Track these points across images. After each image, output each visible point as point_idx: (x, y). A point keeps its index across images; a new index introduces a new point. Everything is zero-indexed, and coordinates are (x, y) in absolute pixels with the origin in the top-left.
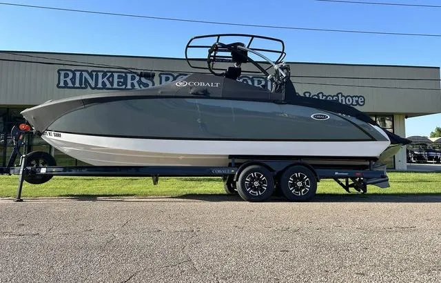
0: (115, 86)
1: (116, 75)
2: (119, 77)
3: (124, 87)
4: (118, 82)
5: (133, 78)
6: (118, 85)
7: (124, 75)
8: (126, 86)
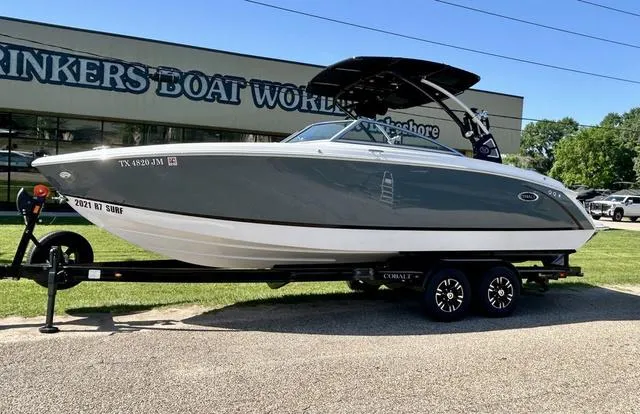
0: (83, 80)
1: (84, 63)
2: (89, 66)
3: (97, 83)
4: (88, 75)
5: (114, 70)
6: (88, 80)
7: (98, 63)
8: (102, 82)
